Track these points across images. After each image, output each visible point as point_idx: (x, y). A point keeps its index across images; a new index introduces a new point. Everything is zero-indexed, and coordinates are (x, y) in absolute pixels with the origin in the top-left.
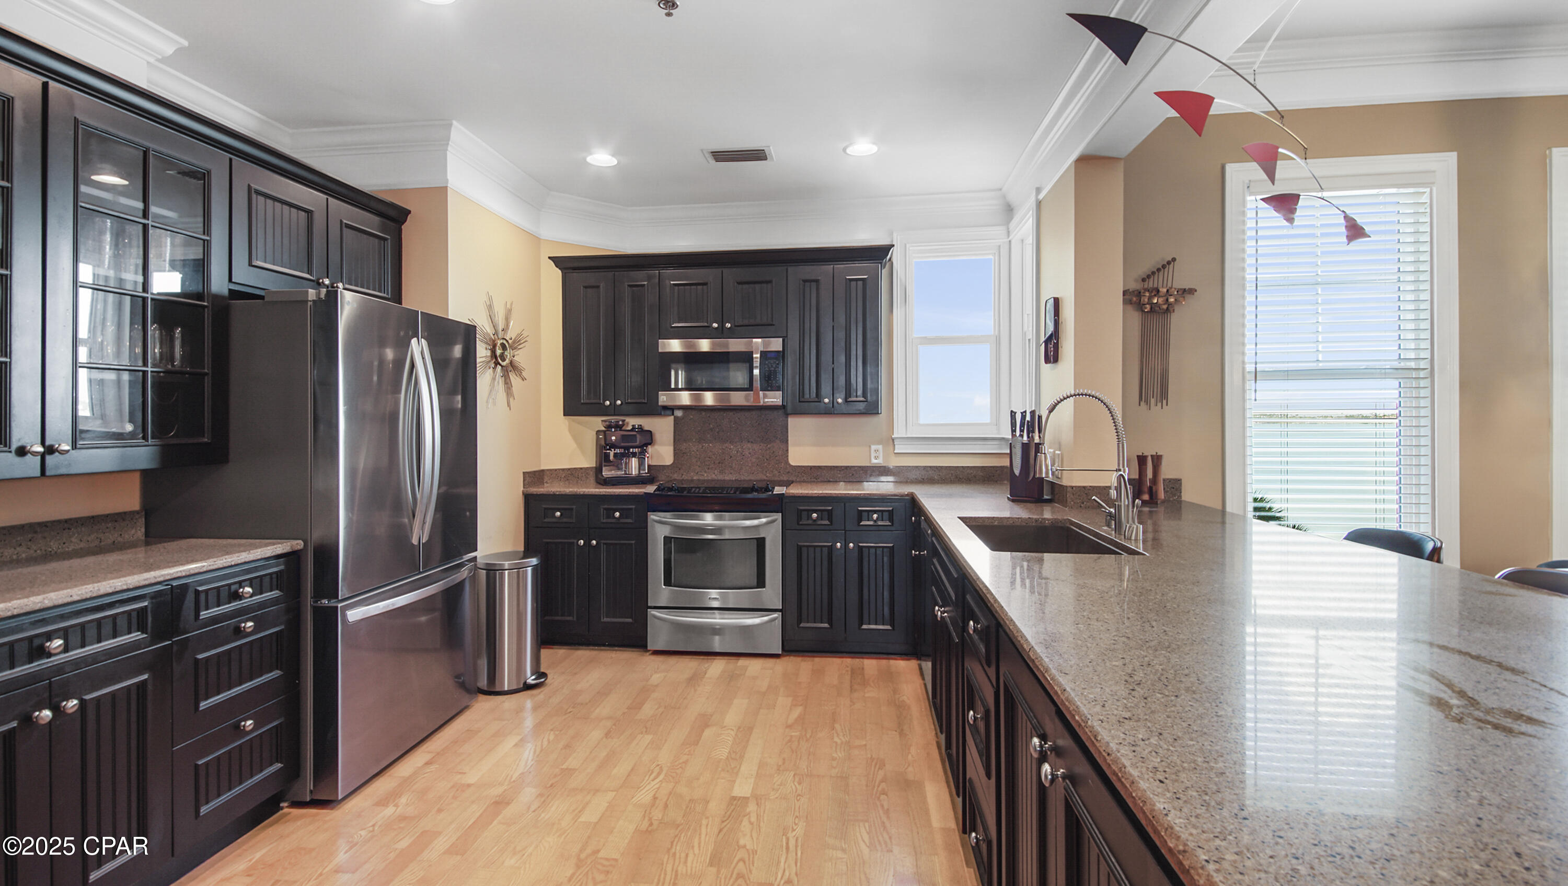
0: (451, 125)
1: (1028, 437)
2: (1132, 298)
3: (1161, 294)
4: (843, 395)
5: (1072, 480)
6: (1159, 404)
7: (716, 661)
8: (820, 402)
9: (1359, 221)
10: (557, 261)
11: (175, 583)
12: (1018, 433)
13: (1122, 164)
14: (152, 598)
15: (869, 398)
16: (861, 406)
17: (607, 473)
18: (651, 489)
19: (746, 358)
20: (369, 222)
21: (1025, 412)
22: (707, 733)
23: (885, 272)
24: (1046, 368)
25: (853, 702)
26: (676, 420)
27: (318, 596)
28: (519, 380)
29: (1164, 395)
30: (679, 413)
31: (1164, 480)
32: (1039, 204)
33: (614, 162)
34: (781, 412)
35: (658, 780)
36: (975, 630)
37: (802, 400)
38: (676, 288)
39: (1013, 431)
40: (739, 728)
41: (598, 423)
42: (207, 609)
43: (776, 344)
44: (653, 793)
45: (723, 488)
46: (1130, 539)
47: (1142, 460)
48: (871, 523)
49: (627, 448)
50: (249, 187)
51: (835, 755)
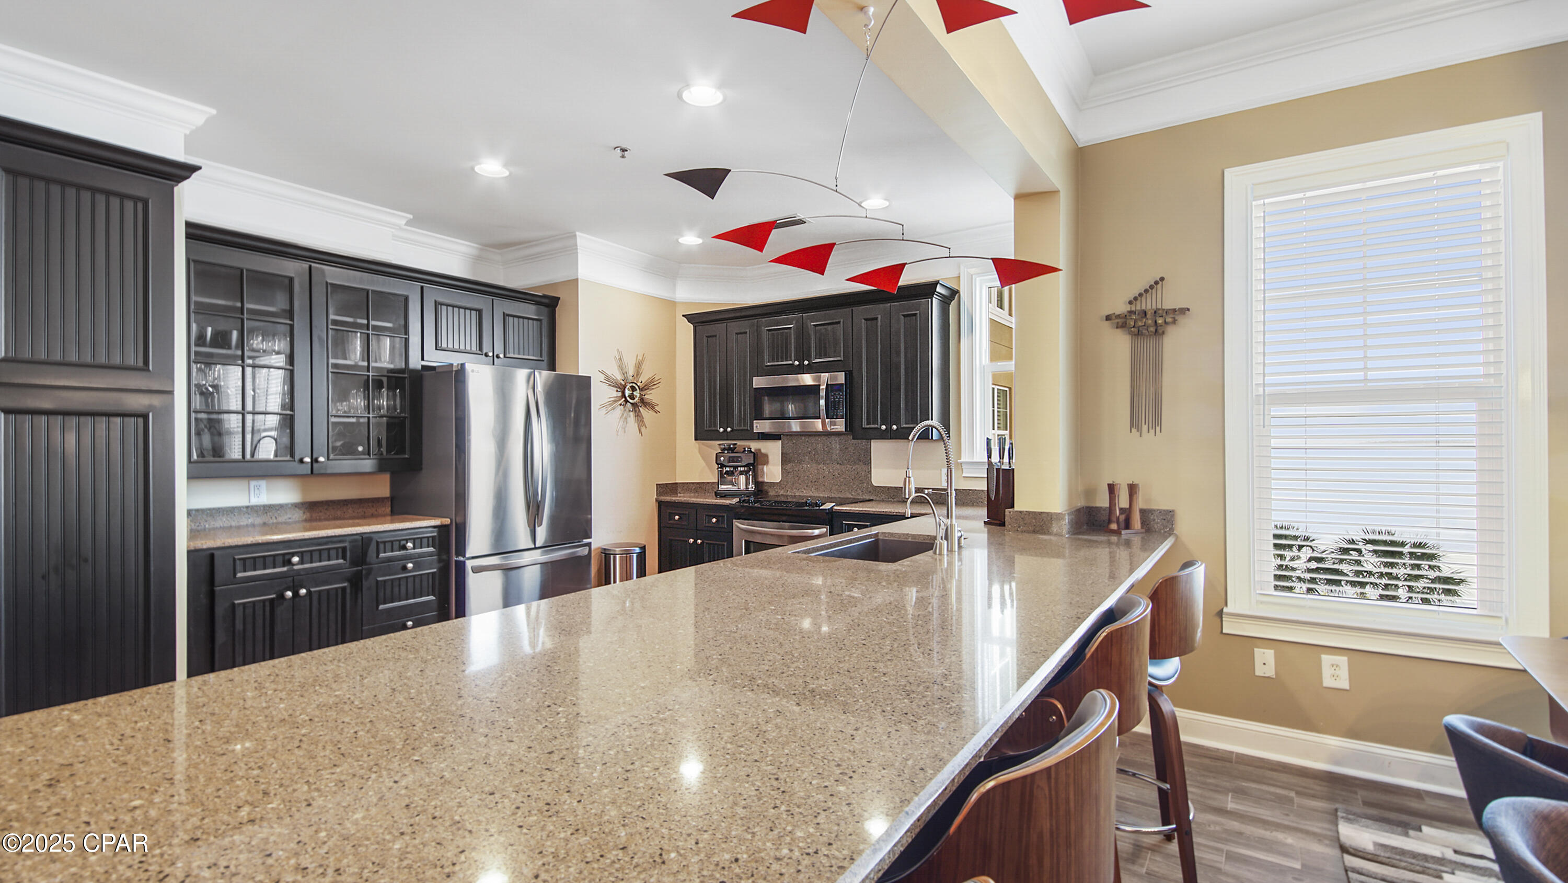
0: (575, 236)
2: (1119, 321)
3: (1150, 316)
6: (1152, 431)
8: (879, 428)
10: (689, 318)
11: (364, 536)
14: (350, 542)
17: (722, 487)
18: (736, 503)
19: (815, 390)
20: (529, 310)
26: (786, 444)
27: (457, 555)
28: (651, 412)
29: (1157, 421)
30: (788, 439)
31: (1146, 510)
33: (700, 241)
37: (866, 427)
38: (769, 332)
41: (716, 446)
42: (385, 552)
43: (840, 378)
47: (1112, 488)
49: (736, 467)
50: (435, 301)
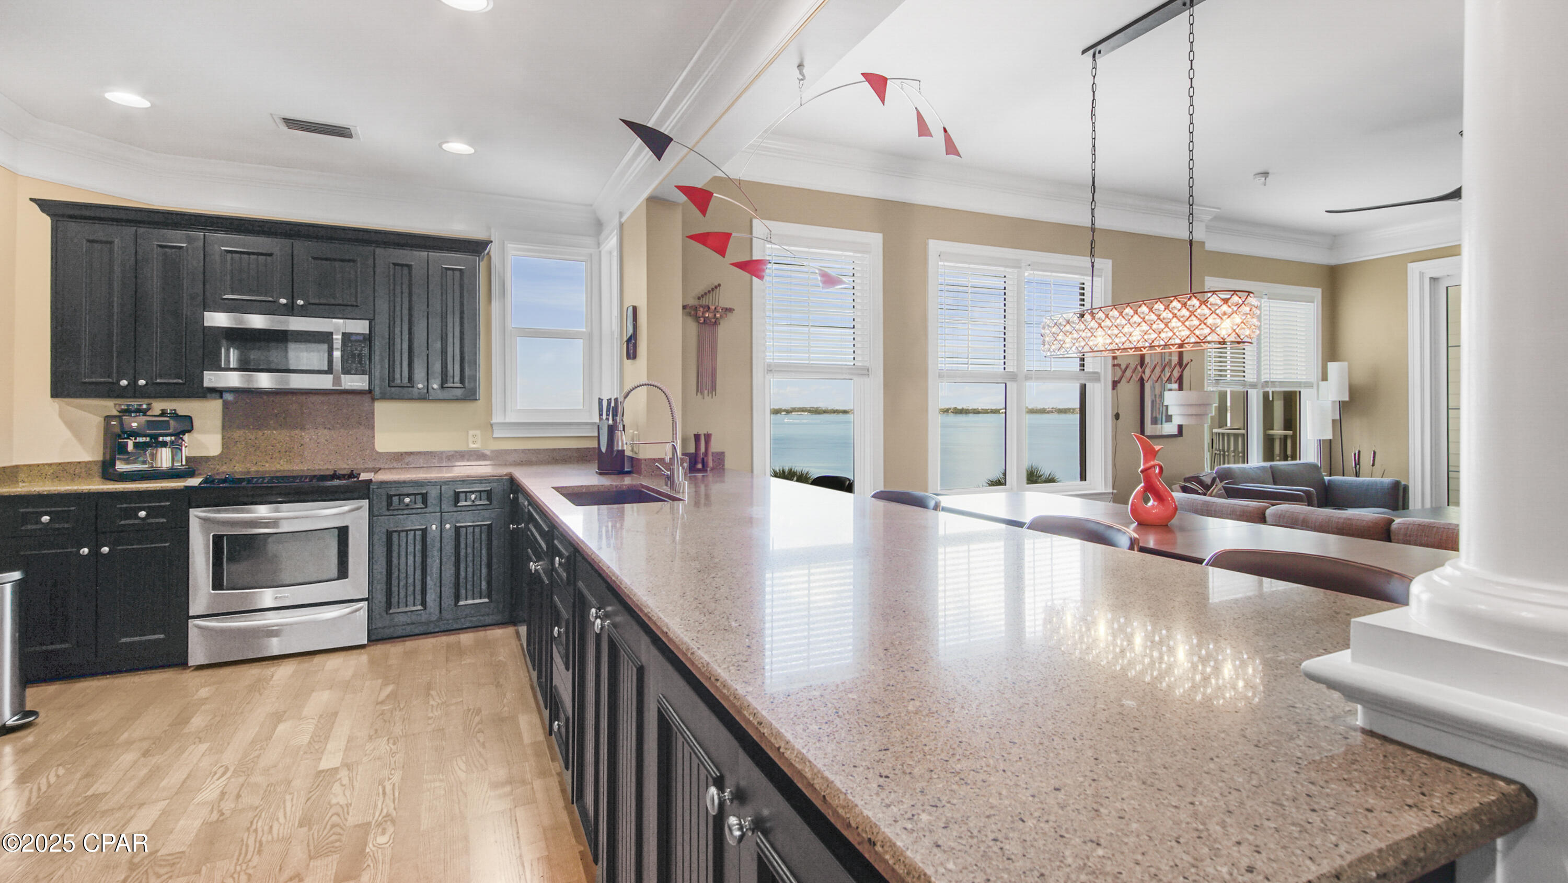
1: (613, 420)
2: (691, 311)
3: (711, 310)
4: (439, 380)
5: (646, 453)
6: (710, 395)
7: (284, 663)
8: (413, 387)
9: (832, 272)
10: (45, 204)
12: (604, 417)
13: (681, 208)
15: (467, 384)
16: (459, 392)
17: (121, 467)
18: (194, 482)
19: (325, 338)
21: (611, 399)
22: (281, 728)
23: (483, 265)
24: (628, 363)
25: (448, 671)
26: (226, 405)
29: (713, 388)
30: (229, 397)
31: (713, 453)
32: (622, 226)
33: (145, 103)
34: (367, 398)
35: (224, 778)
36: (560, 564)
37: (393, 384)
38: (229, 256)
39: (601, 415)
40: (321, 716)
41: (110, 406)
43: (359, 327)
44: (221, 789)
45: (295, 477)
46: (679, 492)
47: (697, 437)
48: (469, 503)
49: (155, 436)
51: (431, 715)
